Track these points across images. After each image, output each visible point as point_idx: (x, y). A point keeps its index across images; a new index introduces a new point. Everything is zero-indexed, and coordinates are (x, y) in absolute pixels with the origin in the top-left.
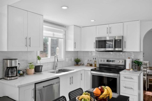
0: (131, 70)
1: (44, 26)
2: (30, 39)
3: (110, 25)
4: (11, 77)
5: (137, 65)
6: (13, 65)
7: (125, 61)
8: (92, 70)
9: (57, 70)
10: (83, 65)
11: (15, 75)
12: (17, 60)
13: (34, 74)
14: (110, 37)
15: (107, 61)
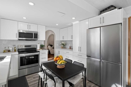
3: (30, 24)
15: (25, 46)
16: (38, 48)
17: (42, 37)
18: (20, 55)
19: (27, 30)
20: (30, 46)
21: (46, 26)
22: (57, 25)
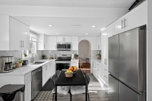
0: (74, 59)
1: (30, 34)
2: (23, 42)
3: (65, 37)
4: (9, 70)
5: (76, 56)
6: (10, 61)
7: (71, 55)
8: (56, 61)
9: (34, 62)
10: (47, 58)
11: (12, 68)
12: (13, 57)
13: (22, 66)
14: (62, 43)
15: (62, 55)
16: (73, 57)
17: (75, 48)
18: (56, 62)
19: (63, 42)
20: (66, 55)
21: (79, 37)
22: (87, 34)
